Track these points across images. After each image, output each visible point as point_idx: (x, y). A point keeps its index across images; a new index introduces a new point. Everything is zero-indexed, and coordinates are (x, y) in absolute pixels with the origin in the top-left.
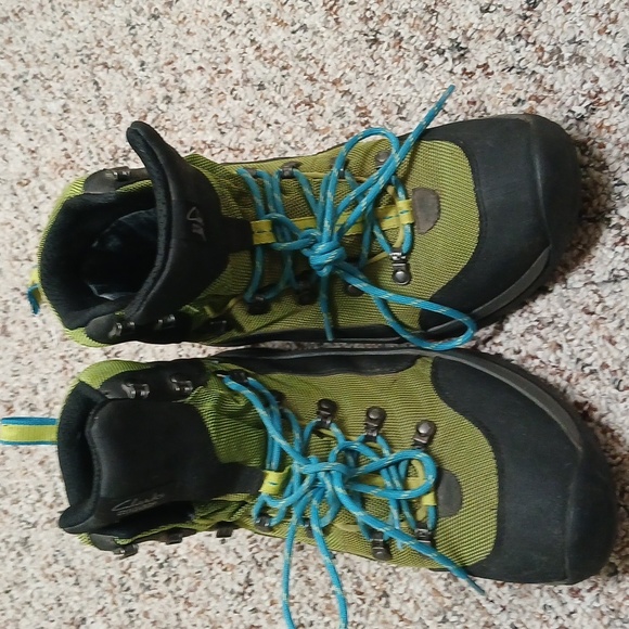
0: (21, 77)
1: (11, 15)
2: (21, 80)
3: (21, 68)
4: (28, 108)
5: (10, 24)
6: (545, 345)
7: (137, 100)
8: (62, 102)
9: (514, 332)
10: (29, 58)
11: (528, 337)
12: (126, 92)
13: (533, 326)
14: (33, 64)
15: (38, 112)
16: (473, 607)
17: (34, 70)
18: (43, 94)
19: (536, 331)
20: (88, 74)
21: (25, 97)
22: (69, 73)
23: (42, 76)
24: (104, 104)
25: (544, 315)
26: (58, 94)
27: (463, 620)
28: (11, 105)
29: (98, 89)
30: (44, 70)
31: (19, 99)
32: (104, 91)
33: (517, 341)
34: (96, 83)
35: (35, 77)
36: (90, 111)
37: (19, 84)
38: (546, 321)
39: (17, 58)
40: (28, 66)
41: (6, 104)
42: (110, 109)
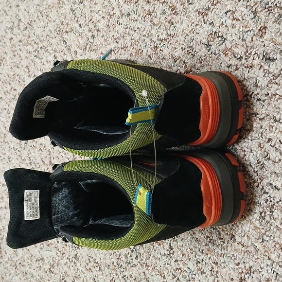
0: (36, 50)
1: (28, 25)
2: (36, 52)
3: (35, 46)
4: (41, 62)
5: (28, 29)
6: (279, 87)
7: (81, 42)
8: (53, 55)
9: (263, 86)
10: (37, 41)
11: (270, 85)
12: (76, 40)
13: (271, 80)
14: (40, 43)
15: (45, 63)
16: (275, 230)
17: (40, 45)
18: (45, 54)
19: (273, 81)
20: (61, 38)
21: (39, 58)
22: (53, 41)
23: (44, 46)
24: (69, 49)
25: (275, 72)
26: (51, 52)
27: (272, 238)
28: (35, 64)
29: (66, 43)
30: (44, 44)
31: (37, 60)
32: (68, 43)
33: (266, 89)
34: (65, 41)
35: (41, 48)
36: (65, 54)
37: (36, 53)
38: (277, 75)
39: (33, 42)
40: (38, 44)
41: (33, 64)
42: (72, 50)
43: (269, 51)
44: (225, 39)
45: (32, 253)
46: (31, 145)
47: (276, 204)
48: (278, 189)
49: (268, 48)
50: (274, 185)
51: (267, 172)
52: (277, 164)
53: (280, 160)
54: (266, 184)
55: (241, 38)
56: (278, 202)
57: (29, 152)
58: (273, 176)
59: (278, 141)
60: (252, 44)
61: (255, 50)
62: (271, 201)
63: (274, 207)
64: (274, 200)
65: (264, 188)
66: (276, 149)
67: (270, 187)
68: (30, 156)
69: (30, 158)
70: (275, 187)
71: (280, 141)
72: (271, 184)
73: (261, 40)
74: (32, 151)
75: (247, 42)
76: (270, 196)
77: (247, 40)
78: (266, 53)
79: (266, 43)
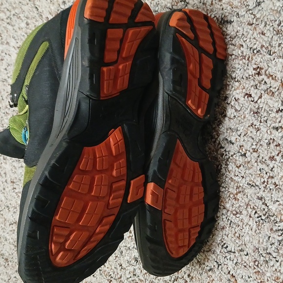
0: (8, 17)
2: (9, 19)
3: (8, 13)
4: (14, 29)
6: (236, 48)
7: (52, 8)
8: (25, 21)
10: (10, 8)
12: (48, 7)
14: (12, 10)
15: (18, 30)
16: (230, 181)
17: (13, 12)
18: (18, 20)
20: (33, 5)
21: (12, 26)
22: (25, 8)
23: (16, 13)
24: (41, 15)
25: (232, 34)
26: (23, 19)
27: (227, 189)
28: (7, 31)
29: (38, 10)
30: (17, 11)
31: (9, 27)
32: (40, 10)
34: (36, 8)
35: (14, 15)
36: (36, 21)
37: (9, 21)
38: (233, 36)
39: (6, 10)
40: (10, 11)
41: (5, 31)
42: (44, 16)
43: (227, 14)
44: (187, 3)
45: (6, 217)
46: (4, 111)
47: (231, 158)
48: (233, 144)
49: (226, 11)
50: (229, 140)
51: (223, 128)
52: (232, 121)
53: (235, 116)
54: (222, 139)
55: (202, 2)
56: (232, 156)
57: (2, 119)
58: (228, 131)
59: (233, 98)
60: (211, 8)
61: (214, 13)
62: (226, 155)
63: (229, 160)
64: (229, 154)
65: (221, 143)
66: (232, 106)
67: (225, 142)
68: (3, 122)
69: (3, 125)
70: (230, 141)
71: (235, 98)
72: (227, 140)
73: (220, 4)
74: (5, 117)
75: (207, 5)
76: (225, 151)
77: (208, 4)
78: (225, 16)
79: (224, 6)
